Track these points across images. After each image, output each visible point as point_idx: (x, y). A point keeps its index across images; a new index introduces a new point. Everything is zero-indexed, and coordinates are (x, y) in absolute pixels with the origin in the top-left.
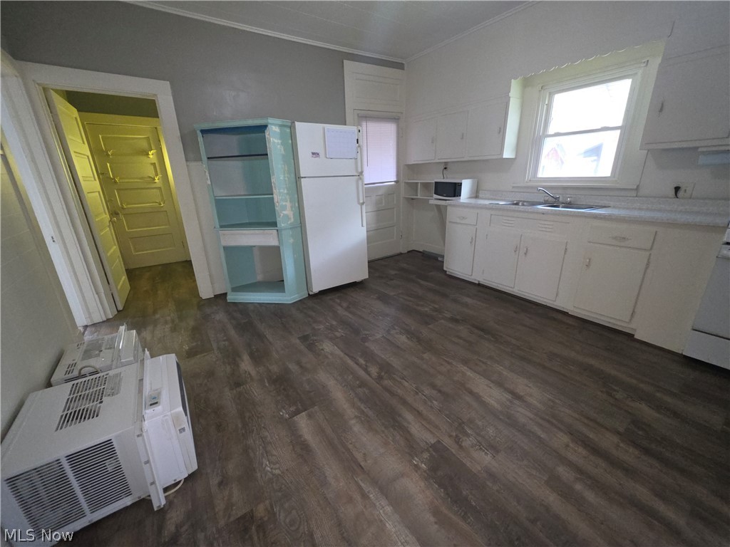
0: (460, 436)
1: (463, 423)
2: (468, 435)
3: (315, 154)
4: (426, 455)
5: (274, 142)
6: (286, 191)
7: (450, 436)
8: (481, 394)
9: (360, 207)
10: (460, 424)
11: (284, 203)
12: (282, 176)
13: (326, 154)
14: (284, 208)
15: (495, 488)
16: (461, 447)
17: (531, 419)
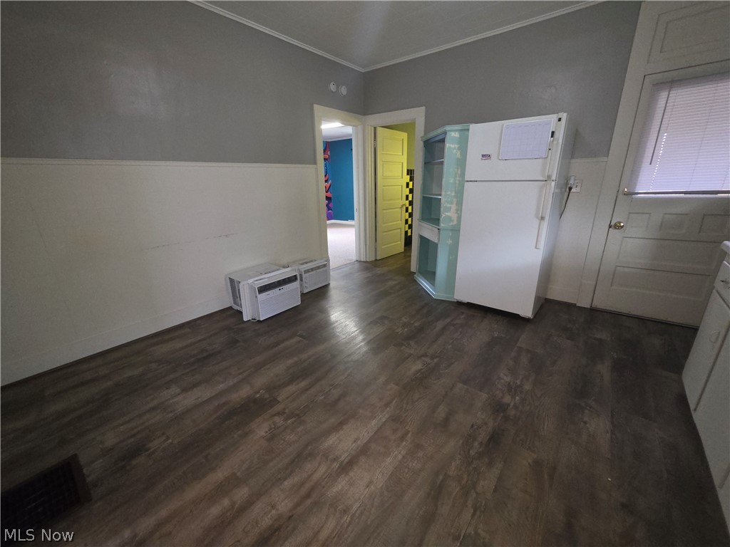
0: (285, 415)
1: (300, 417)
2: (286, 420)
3: (486, 156)
4: (267, 396)
5: (450, 147)
6: (453, 194)
7: (284, 409)
8: (341, 432)
9: (538, 221)
10: (298, 415)
11: (449, 205)
12: (453, 179)
13: (498, 155)
14: (449, 209)
15: (236, 436)
16: (274, 416)
17: (310, 476)
